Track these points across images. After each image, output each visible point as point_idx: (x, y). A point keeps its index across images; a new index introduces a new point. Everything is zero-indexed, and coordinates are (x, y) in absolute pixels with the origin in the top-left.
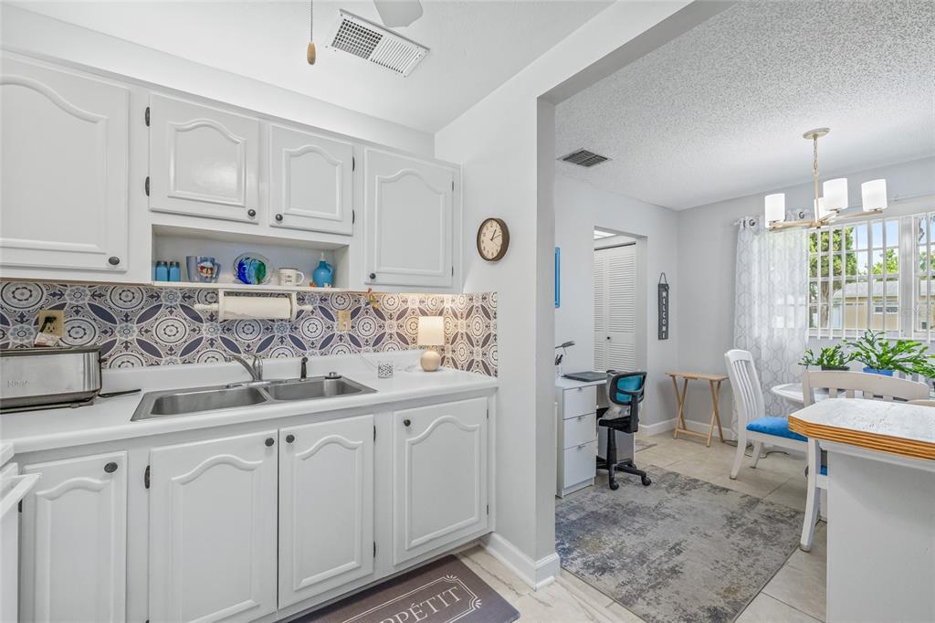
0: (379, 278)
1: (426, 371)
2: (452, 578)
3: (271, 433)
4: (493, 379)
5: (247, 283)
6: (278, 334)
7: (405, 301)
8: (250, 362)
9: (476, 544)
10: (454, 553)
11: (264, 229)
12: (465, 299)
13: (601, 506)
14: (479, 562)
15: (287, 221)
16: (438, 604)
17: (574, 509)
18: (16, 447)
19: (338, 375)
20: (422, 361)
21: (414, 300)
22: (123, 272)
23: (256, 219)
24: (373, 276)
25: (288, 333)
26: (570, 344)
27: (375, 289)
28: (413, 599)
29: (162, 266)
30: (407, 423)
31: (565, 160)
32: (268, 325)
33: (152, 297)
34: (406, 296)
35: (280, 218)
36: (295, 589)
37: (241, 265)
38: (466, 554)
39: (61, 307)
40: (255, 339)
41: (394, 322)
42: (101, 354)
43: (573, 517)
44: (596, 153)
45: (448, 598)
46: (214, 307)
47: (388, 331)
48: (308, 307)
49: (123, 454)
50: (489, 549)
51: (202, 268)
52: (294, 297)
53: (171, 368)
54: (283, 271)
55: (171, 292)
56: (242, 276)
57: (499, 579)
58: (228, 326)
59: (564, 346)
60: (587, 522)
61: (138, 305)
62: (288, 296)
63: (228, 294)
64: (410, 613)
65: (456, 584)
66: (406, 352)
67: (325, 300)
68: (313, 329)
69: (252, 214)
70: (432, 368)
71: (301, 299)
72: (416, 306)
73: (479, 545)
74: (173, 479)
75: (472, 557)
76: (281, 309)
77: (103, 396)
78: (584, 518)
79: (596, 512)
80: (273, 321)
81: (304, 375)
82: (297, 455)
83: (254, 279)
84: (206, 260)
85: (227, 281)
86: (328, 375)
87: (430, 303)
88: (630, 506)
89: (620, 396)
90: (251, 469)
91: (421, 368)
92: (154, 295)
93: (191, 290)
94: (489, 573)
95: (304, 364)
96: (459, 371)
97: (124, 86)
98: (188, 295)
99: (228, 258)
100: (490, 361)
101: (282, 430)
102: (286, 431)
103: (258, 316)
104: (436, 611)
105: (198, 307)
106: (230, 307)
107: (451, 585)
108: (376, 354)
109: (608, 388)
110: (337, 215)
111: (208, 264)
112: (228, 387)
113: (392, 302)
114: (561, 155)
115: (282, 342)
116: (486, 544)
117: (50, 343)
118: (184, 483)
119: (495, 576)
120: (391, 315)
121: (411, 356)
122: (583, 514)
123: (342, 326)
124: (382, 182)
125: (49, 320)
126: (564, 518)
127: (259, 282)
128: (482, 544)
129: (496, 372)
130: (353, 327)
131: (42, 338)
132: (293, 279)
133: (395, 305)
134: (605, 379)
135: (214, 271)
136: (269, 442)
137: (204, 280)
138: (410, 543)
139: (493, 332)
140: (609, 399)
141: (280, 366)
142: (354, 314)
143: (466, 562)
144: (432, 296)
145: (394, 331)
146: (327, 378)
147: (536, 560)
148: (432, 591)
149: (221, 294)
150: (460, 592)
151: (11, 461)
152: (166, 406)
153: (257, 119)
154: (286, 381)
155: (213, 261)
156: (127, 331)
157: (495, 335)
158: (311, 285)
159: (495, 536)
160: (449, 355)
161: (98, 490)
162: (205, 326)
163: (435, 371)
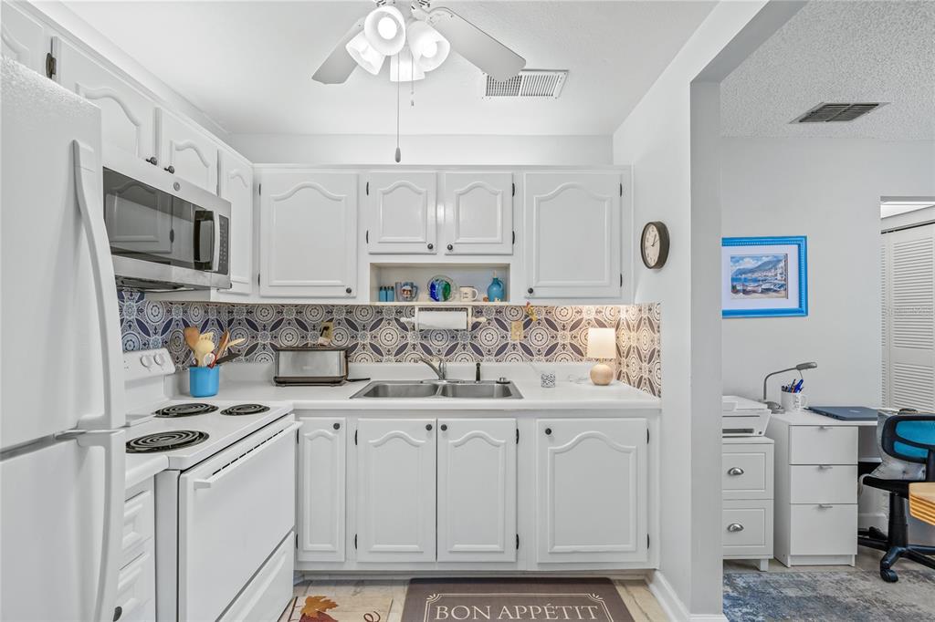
0: (537, 292)
1: (596, 384)
2: (598, 599)
3: (431, 420)
4: (657, 398)
5: (437, 300)
6: (461, 342)
7: (579, 312)
8: (436, 364)
9: (640, 578)
10: (612, 578)
11: (441, 258)
12: (636, 310)
13: (846, 593)
14: (635, 595)
15: (456, 249)
16: (572, 613)
17: (798, 585)
18: (294, 405)
19: (508, 380)
20: (593, 375)
21: (589, 311)
22: (354, 298)
23: (434, 251)
24: (531, 291)
25: (469, 341)
26: (807, 366)
27: (533, 303)
28: (551, 600)
29: (384, 290)
30: (549, 431)
31: (801, 121)
32: (453, 334)
33: (378, 312)
34: (580, 306)
35: (450, 248)
36: (449, 550)
37: (433, 287)
38: (623, 583)
39: (331, 320)
40: (444, 345)
41: (567, 333)
42: (348, 353)
43: (791, 592)
44: (852, 102)
45: (585, 613)
46: (412, 319)
47: (561, 341)
48: (483, 319)
49: (343, 419)
50: (652, 587)
51: (404, 290)
52: (470, 310)
53: (389, 364)
54: (462, 289)
55: (389, 308)
56: (433, 296)
57: (648, 618)
58: (425, 334)
59: (799, 368)
60: (810, 605)
61: (370, 319)
62: (464, 309)
63: (421, 309)
64: (529, 609)
65: (599, 605)
66: (580, 363)
67: (500, 312)
68: (489, 338)
69: (431, 247)
70: (602, 382)
71: (478, 311)
72: (592, 316)
73: (643, 579)
74: (371, 441)
75: (631, 588)
76: (460, 321)
77: (350, 381)
78: (808, 599)
79: (834, 598)
80: (457, 330)
81: (478, 378)
82: (451, 442)
83: (440, 296)
84: (406, 284)
85: (424, 299)
86: (498, 380)
87: (608, 313)
88: (906, 610)
89: (900, 448)
90: (417, 446)
91: (591, 381)
92: (379, 311)
93: (402, 307)
94: (640, 609)
95: (478, 368)
96: (631, 387)
97: (354, 172)
98: (399, 311)
99: (423, 282)
100: (655, 380)
101: (439, 420)
102: (442, 421)
103: (447, 327)
104: (567, 618)
105: (403, 320)
106: (423, 319)
107: (593, 603)
108: (548, 363)
109: (879, 433)
110: (498, 238)
111: (408, 288)
112: (422, 382)
113: (566, 313)
114: (793, 117)
115: (464, 348)
116: (651, 581)
117: (326, 344)
118: (376, 446)
119: (646, 614)
120: (564, 326)
121: (583, 368)
122: (809, 593)
123: (515, 335)
124: (540, 201)
125: (326, 328)
126: (775, 589)
127: (446, 299)
128: (647, 580)
129: (660, 392)
130: (525, 337)
131: (321, 340)
132: (470, 295)
133: (568, 316)
134: (875, 419)
135: (413, 292)
136: (429, 428)
137: (406, 299)
138: (552, 547)
139: (657, 348)
140: (881, 448)
141: (461, 369)
142: (526, 325)
143: (621, 591)
144: (610, 307)
145: (567, 341)
146: (498, 382)
147: (692, 612)
148: (572, 601)
149: (417, 310)
150: (599, 612)
151: (291, 413)
152: (381, 391)
153: (435, 172)
154: (464, 382)
155: (412, 285)
156: (364, 337)
157: (659, 351)
158: (485, 300)
159: (658, 574)
160: (624, 370)
161: (330, 439)
162: (410, 334)
163: (607, 385)
